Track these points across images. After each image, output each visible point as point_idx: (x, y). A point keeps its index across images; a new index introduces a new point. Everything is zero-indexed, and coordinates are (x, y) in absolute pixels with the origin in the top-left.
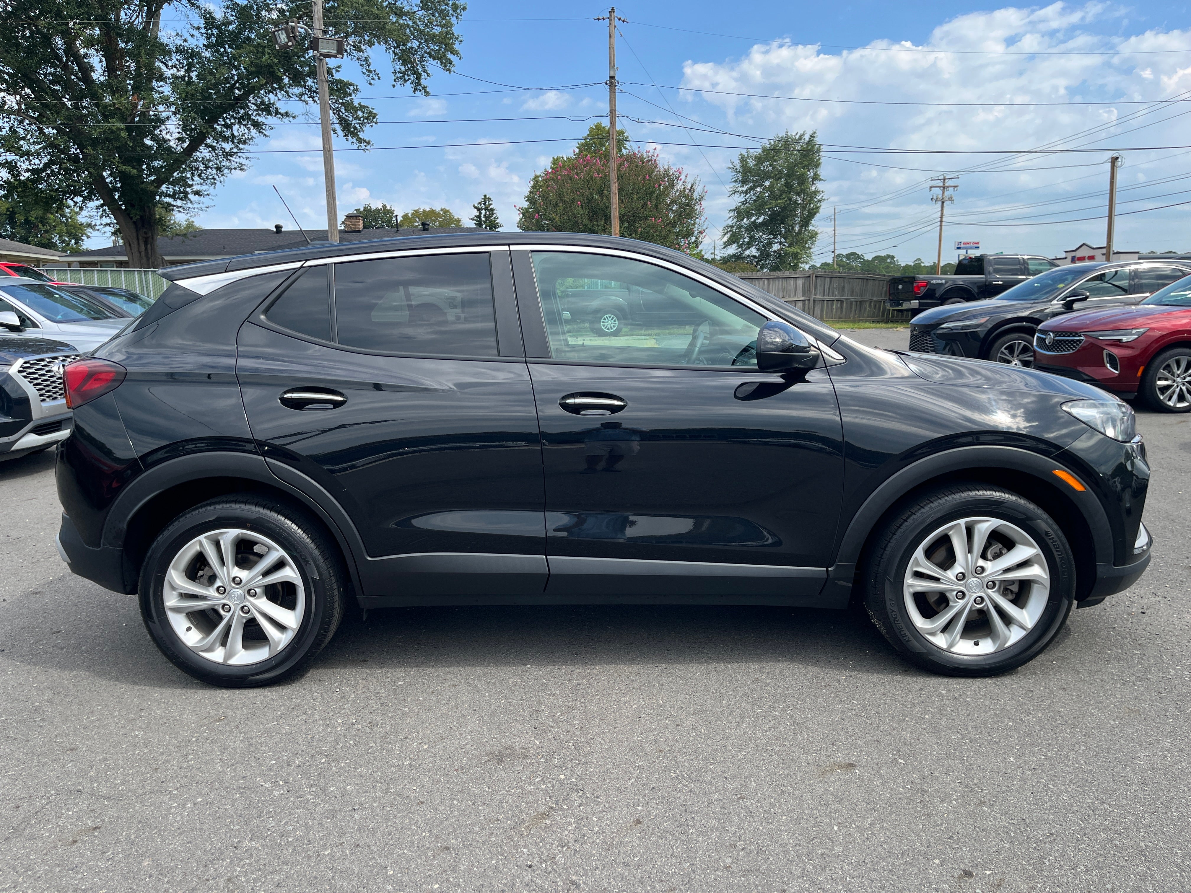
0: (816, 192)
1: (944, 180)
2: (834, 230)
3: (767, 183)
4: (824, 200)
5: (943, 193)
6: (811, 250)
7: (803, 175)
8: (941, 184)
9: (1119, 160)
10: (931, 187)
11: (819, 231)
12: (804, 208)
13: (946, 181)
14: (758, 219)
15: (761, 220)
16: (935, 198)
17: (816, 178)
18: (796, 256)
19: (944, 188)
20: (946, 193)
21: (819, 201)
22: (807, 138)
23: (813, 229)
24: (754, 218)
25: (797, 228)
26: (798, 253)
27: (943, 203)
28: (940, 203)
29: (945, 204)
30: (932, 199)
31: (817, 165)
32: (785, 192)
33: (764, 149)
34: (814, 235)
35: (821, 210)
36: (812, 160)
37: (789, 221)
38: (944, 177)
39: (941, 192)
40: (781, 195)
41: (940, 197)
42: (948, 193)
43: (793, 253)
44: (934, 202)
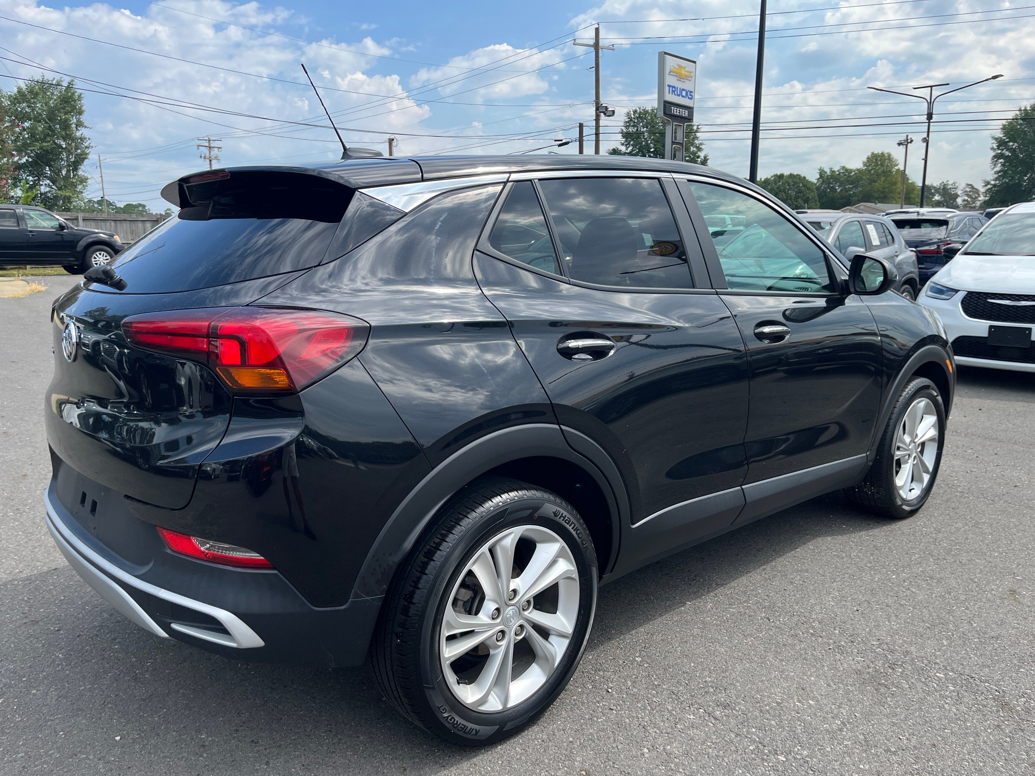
0: (82, 139)
1: (209, 141)
2: (101, 177)
3: (26, 124)
4: (92, 147)
5: (210, 152)
6: (83, 194)
7: (66, 120)
8: (207, 145)
9: (395, 140)
10: (199, 146)
11: (89, 177)
12: (69, 153)
13: (211, 142)
14: (20, 159)
15: (24, 160)
16: (203, 156)
17: (79, 124)
18: (68, 199)
19: (210, 147)
20: (212, 153)
21: (86, 147)
22: (65, 84)
23: (83, 174)
24: (16, 159)
25: (64, 172)
26: (70, 196)
27: (210, 161)
28: (208, 161)
29: (212, 162)
30: (201, 157)
31: (80, 113)
32: (48, 135)
33: (20, 91)
34: (83, 181)
35: (89, 156)
36: (74, 107)
37: (56, 165)
38: (209, 139)
39: (208, 152)
40: (45, 138)
41: (208, 155)
42: (215, 152)
43: (65, 197)
44: (203, 159)
